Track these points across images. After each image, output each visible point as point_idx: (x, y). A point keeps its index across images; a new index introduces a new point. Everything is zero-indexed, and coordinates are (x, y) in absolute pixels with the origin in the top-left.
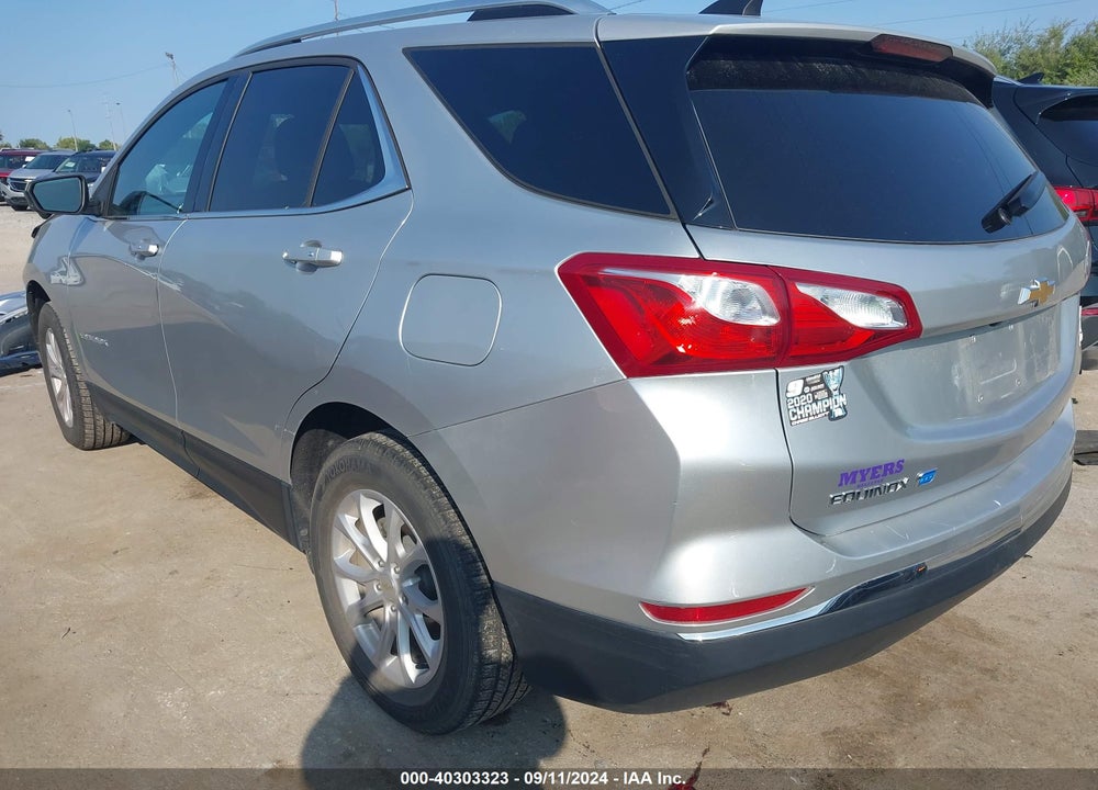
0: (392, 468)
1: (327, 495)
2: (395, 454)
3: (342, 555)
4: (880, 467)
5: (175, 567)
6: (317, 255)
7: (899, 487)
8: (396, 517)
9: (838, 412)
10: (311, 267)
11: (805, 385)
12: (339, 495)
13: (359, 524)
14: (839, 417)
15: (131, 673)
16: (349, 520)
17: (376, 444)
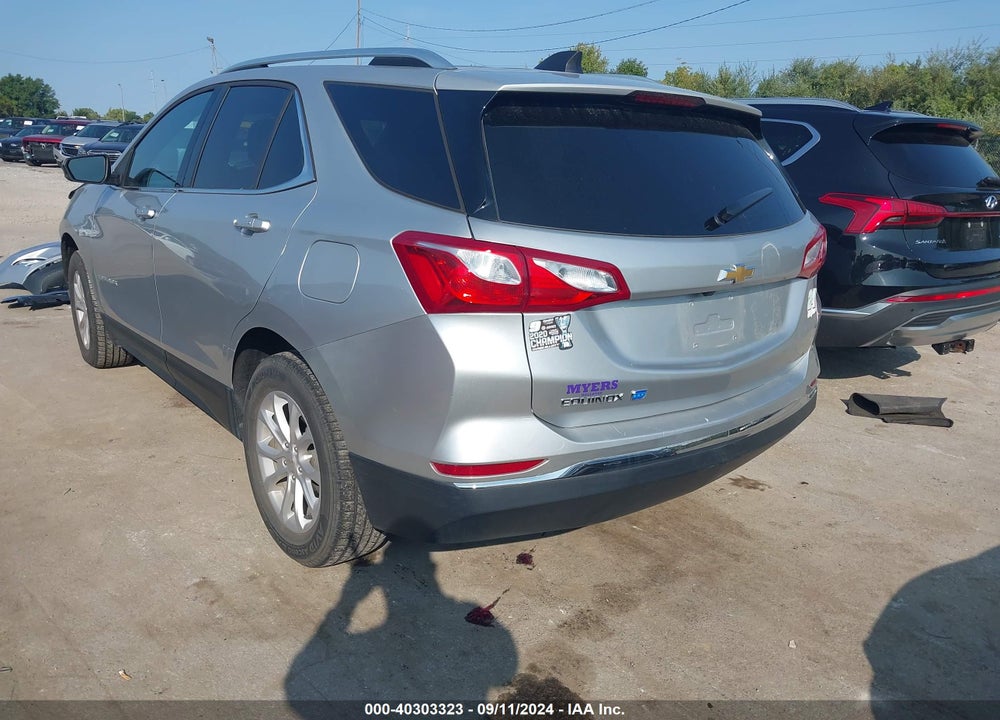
0: (294, 376)
1: (254, 395)
2: (296, 365)
3: (263, 439)
4: (598, 383)
5: (153, 453)
6: (253, 224)
7: (616, 399)
8: (296, 411)
9: (567, 344)
10: (250, 232)
11: (542, 324)
12: (262, 395)
13: (274, 417)
14: (567, 348)
15: (110, 519)
16: (268, 414)
17: (285, 358)
